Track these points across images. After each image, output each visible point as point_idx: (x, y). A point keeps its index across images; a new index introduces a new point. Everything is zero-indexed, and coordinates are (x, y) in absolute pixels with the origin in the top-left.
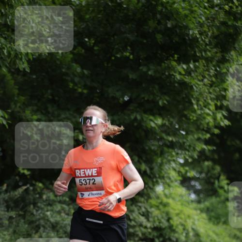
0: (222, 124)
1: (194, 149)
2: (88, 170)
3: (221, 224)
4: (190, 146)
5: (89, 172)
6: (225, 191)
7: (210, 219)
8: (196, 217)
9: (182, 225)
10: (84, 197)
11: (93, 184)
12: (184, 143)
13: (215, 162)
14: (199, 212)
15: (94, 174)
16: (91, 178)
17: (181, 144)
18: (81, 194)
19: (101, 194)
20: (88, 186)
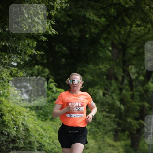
0: (50, 33)
1: (25, 53)
2: (76, 103)
3: (48, 120)
4: (21, 51)
5: (76, 104)
6: (53, 92)
7: (39, 116)
8: (26, 114)
9: (14, 121)
10: (71, 117)
11: (78, 110)
12: (16, 47)
13: (44, 65)
14: (29, 109)
15: (79, 105)
16: (77, 107)
17: (13, 48)
18: (70, 115)
19: (81, 116)
20: (75, 111)
